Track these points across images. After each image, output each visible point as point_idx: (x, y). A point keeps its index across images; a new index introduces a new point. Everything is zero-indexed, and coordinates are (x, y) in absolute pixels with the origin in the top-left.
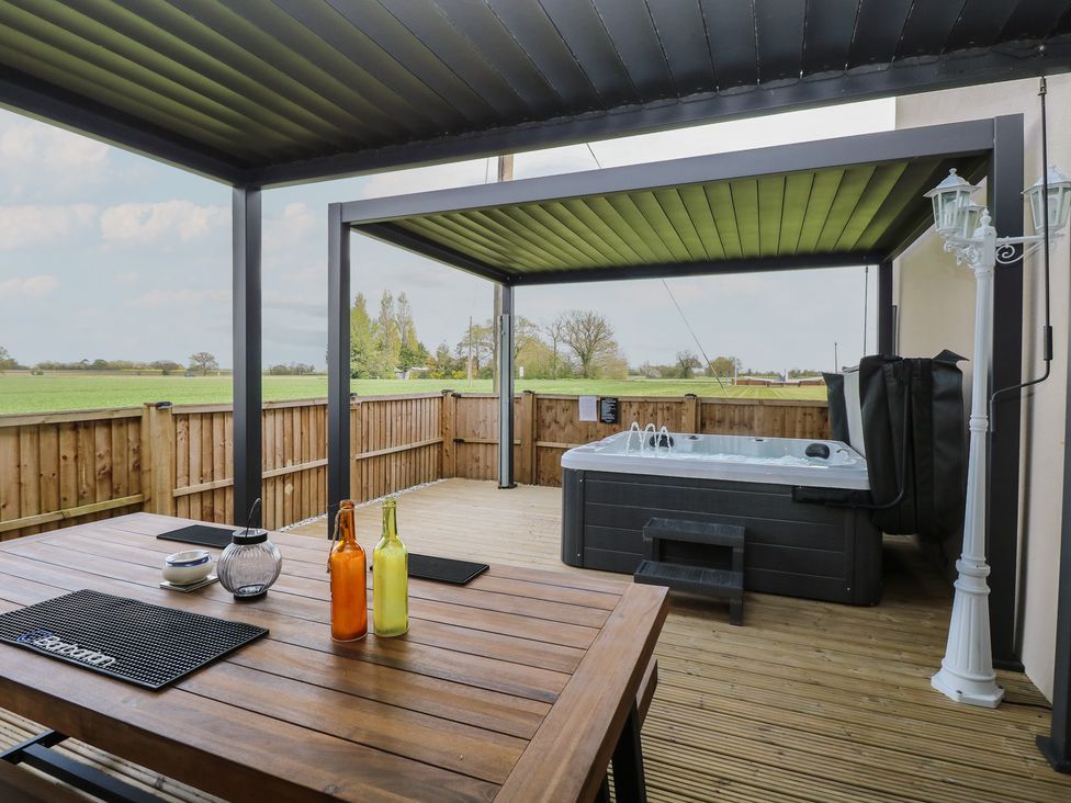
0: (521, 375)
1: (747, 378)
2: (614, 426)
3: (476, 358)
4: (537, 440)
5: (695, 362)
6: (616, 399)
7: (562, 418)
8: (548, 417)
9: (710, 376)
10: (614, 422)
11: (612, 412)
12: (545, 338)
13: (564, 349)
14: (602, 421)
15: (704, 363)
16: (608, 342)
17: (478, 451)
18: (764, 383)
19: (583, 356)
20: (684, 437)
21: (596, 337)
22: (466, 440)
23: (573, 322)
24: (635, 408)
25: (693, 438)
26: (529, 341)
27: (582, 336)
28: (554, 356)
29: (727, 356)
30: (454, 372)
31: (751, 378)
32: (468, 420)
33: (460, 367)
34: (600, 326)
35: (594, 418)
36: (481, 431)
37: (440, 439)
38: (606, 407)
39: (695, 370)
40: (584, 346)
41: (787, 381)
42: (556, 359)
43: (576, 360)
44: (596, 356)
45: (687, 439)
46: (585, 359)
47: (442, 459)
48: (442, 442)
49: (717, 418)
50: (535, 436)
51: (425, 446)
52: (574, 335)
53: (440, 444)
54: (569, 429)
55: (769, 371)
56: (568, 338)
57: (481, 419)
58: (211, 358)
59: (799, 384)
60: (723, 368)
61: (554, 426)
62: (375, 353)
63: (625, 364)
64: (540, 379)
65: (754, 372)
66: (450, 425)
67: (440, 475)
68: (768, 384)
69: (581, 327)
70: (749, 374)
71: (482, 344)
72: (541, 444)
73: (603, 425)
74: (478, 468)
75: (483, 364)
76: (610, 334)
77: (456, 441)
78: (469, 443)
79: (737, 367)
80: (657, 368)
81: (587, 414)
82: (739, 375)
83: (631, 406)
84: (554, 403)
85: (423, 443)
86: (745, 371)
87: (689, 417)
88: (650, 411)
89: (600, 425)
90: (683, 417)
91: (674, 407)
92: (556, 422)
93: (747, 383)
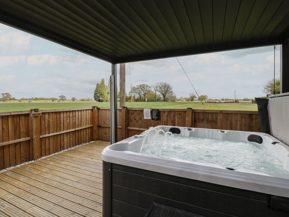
0: (146, 100)
1: (210, 101)
2: (158, 121)
3: (134, 96)
4: (128, 126)
5: (195, 97)
6: (158, 110)
7: (137, 118)
8: (132, 117)
9: (199, 100)
10: (158, 119)
11: (157, 115)
12: (153, 90)
13: (158, 93)
14: (153, 119)
15: (198, 97)
16: (170, 91)
17: (106, 130)
18: (214, 102)
19: (163, 95)
20: (185, 129)
21: (167, 90)
22: (102, 126)
23: (160, 85)
24: (166, 114)
25: (190, 130)
26: (148, 91)
27: (163, 90)
28: (155, 95)
29: (204, 95)
30: (128, 100)
31: (211, 101)
32: (103, 118)
33: (130, 98)
34: (168, 87)
35: (150, 118)
36: (107, 122)
37: (92, 125)
38: (154, 113)
39: (195, 99)
40: (164, 93)
41: (222, 102)
42: (156, 96)
43: (162, 96)
44: (167, 95)
45: (187, 130)
46: (164, 96)
47: (93, 133)
48: (92, 127)
49: (201, 119)
50: (127, 125)
51: (84, 129)
52: (161, 90)
53: (92, 128)
54: (140, 122)
55: (216, 99)
56: (159, 90)
57: (107, 118)
58: (64, 97)
59: (225, 103)
60: (202, 98)
61: (134, 121)
62: (107, 95)
63: (175, 97)
64: (152, 101)
65: (211, 99)
66: (96, 120)
67: (92, 139)
68: (216, 102)
69: (163, 87)
70: (210, 100)
71: (136, 92)
72: (129, 128)
73: (153, 121)
74: (107, 137)
75: (136, 98)
76: (171, 89)
77: (98, 126)
78: (103, 127)
79: (207, 98)
80: (184, 98)
81: (147, 116)
82: (207, 100)
83: (165, 113)
84: (134, 112)
85: (82, 128)
86: (209, 99)
87: (188, 119)
88: (172, 115)
89: (152, 121)
90: (186, 118)
91: (183, 113)
92: (135, 119)
93: (210, 102)
